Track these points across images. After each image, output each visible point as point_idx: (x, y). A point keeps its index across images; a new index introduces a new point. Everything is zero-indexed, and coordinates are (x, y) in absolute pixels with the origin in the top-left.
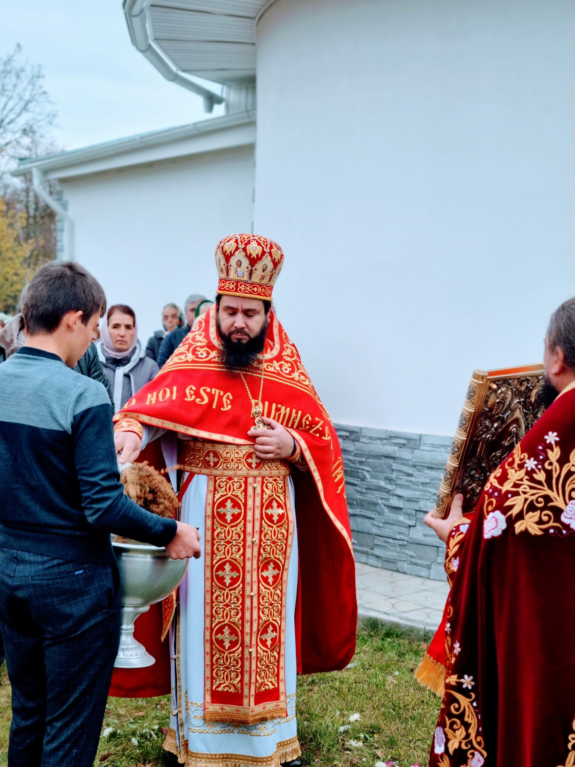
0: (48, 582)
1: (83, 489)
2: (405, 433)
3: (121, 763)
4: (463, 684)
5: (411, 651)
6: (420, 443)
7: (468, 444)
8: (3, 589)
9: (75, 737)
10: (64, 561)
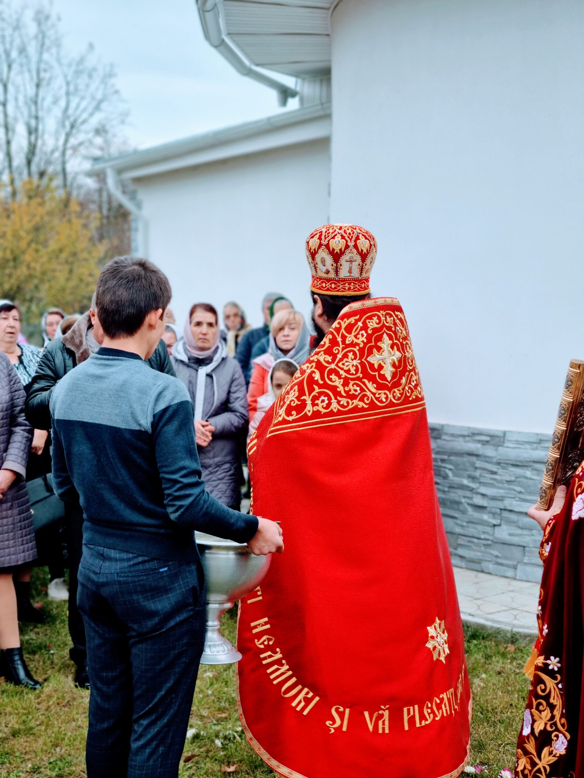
0: (133, 579)
1: (164, 486)
2: (489, 430)
3: (205, 764)
4: (549, 665)
5: (499, 653)
6: (504, 440)
7: (568, 434)
8: (89, 585)
9: (162, 735)
10: (149, 558)
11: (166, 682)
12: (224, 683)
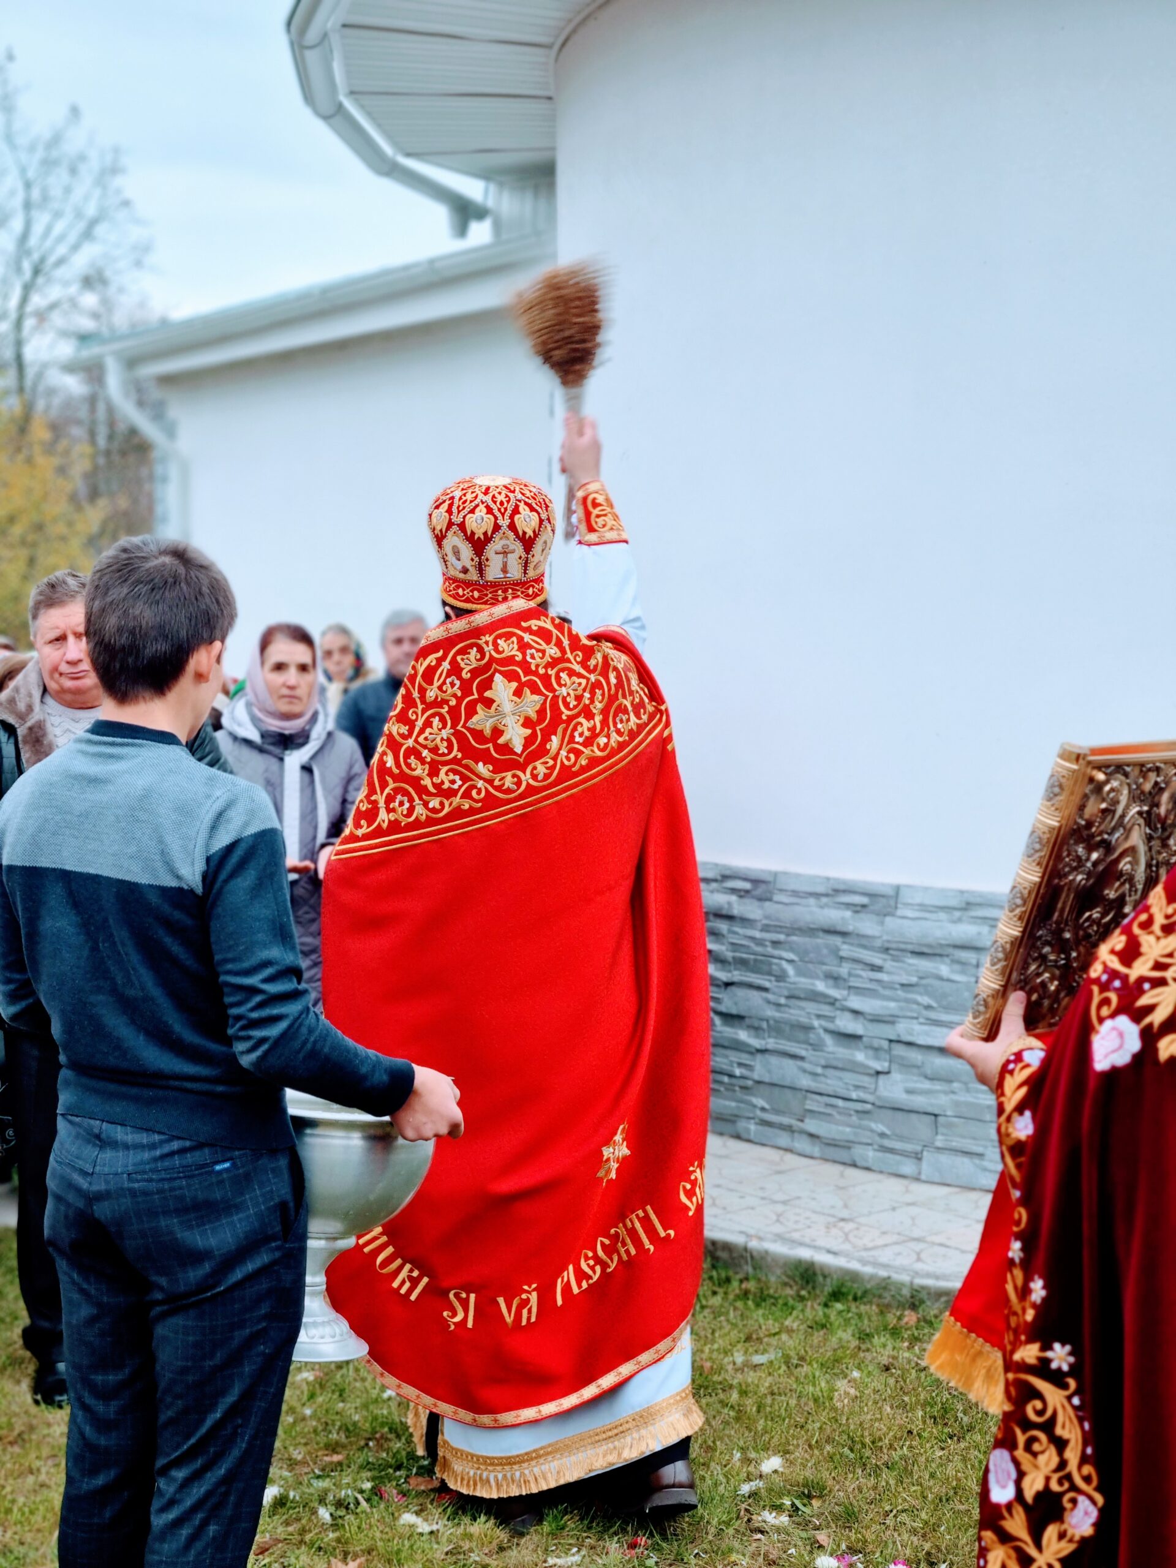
0: (160, 1185)
1: (228, 1000)
3: (297, 1558)
4: (1052, 1360)
5: (885, 1329)
6: (896, 903)
7: (1042, 891)
8: (71, 1197)
9: (214, 1500)
10: (194, 1143)
11: (223, 1393)
12: (337, 1394)
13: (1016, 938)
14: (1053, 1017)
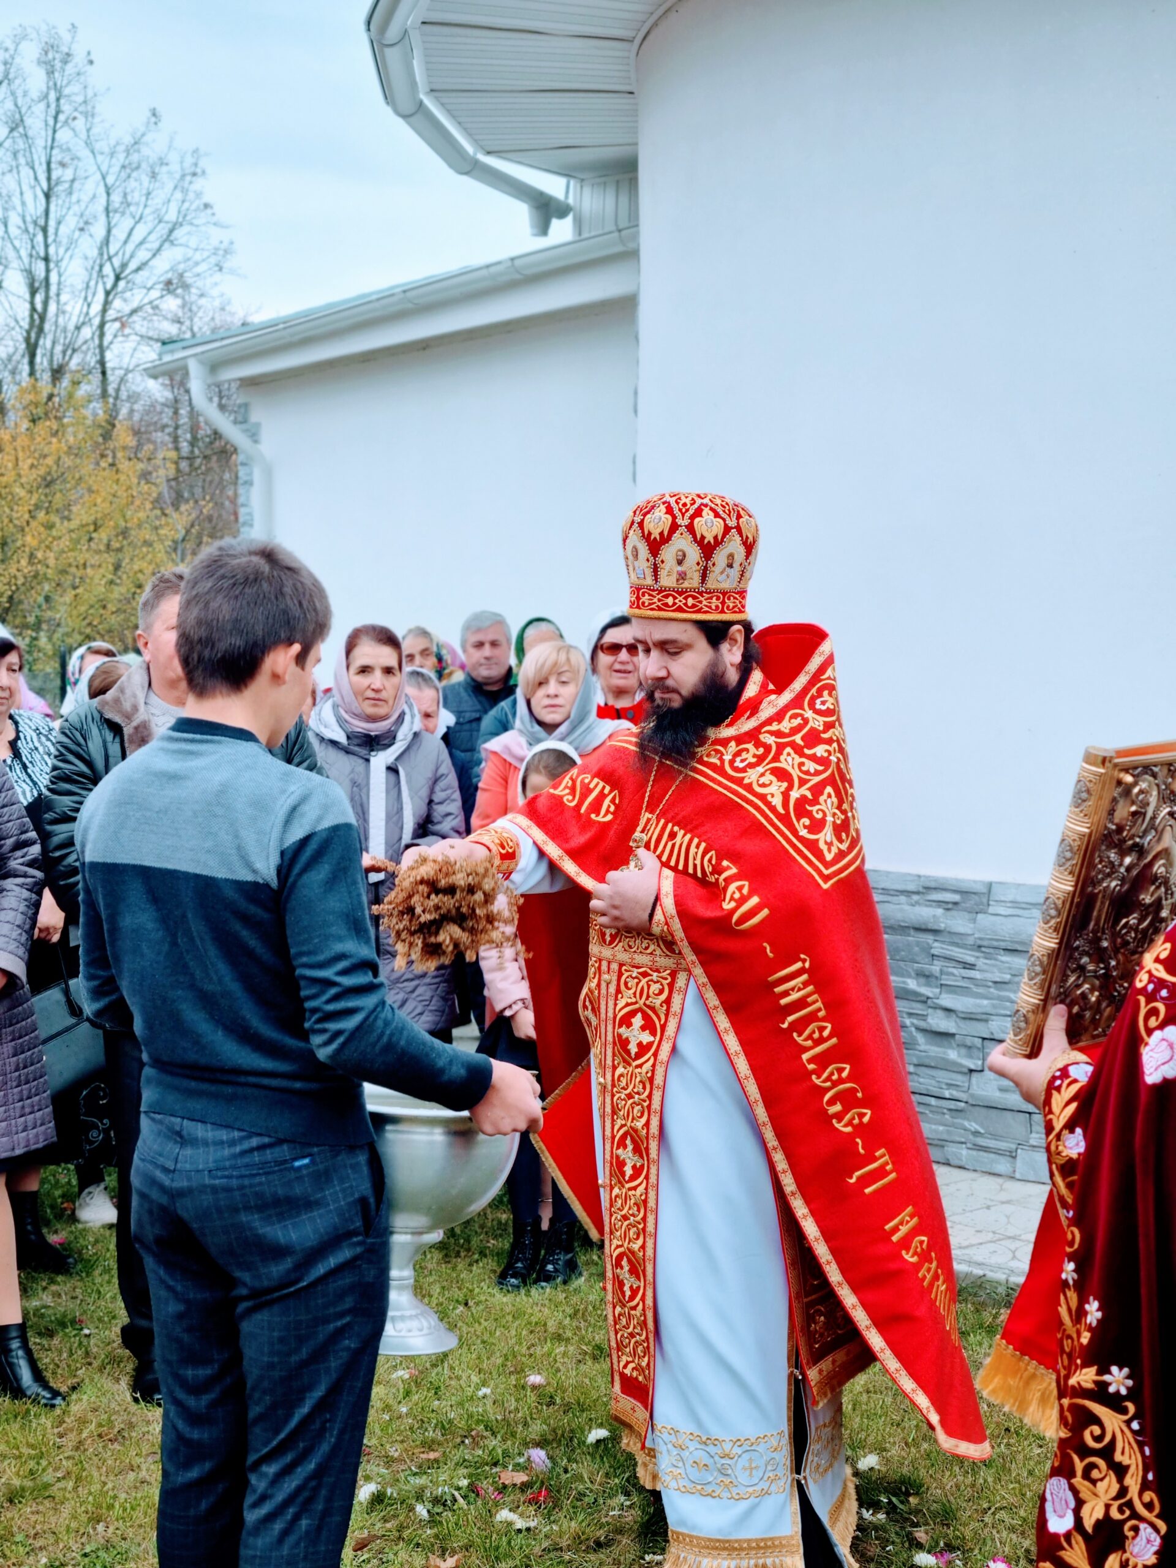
0: (241, 1181)
1: (304, 993)
2: (957, 880)
3: (395, 1554)
4: (1109, 1384)
5: (981, 1326)
6: (988, 900)
7: (1076, 900)
8: (155, 1194)
9: (306, 1494)
10: (272, 1140)
11: (310, 1388)
12: (433, 1391)
13: (1053, 950)
14: (1096, 1029)
